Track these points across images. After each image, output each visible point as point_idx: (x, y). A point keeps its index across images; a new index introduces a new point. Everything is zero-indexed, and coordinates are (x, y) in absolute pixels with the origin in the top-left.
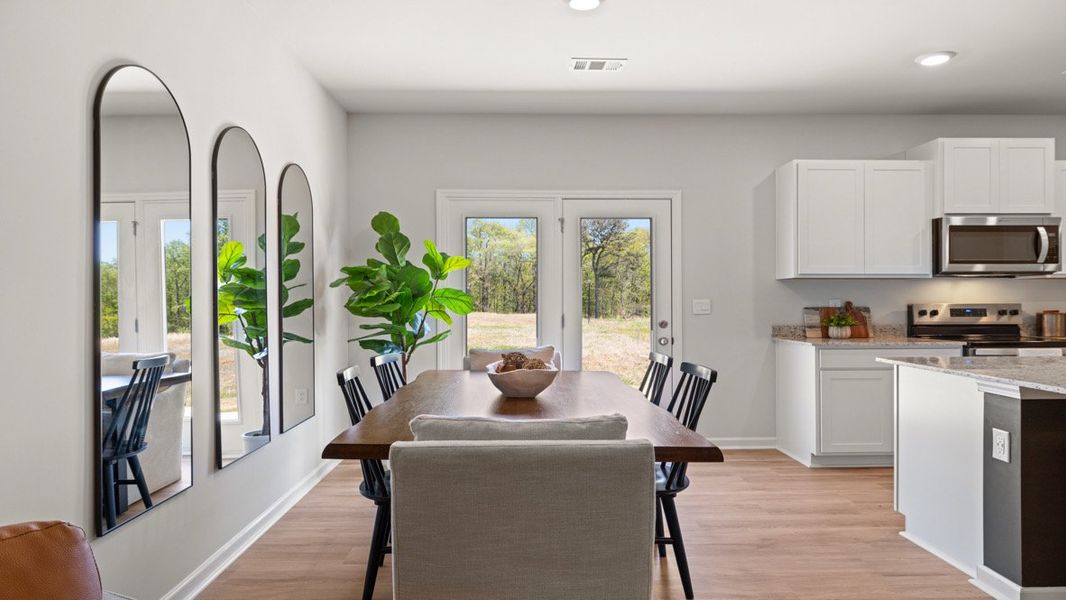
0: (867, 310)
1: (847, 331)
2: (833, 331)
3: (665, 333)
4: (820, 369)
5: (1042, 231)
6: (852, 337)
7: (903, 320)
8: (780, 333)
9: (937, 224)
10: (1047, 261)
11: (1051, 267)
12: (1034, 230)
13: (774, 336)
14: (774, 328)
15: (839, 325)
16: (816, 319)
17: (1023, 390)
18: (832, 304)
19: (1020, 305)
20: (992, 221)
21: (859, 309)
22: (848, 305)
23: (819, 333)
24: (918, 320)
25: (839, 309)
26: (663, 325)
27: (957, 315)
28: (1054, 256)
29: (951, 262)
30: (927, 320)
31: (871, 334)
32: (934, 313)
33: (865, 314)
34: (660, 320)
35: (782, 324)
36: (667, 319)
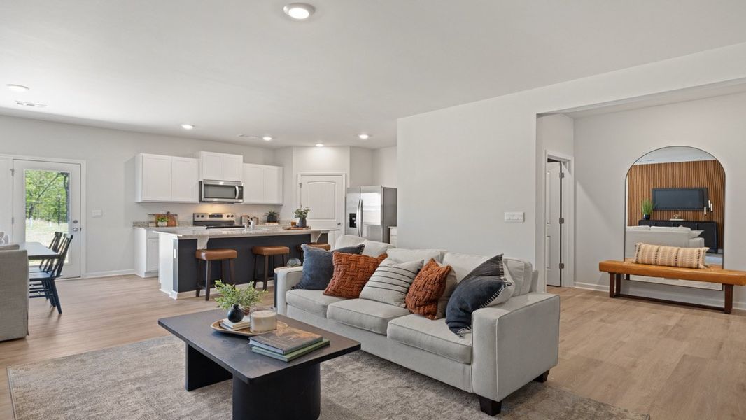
0: (176, 215)
1: (166, 223)
2: (160, 224)
3: (77, 226)
4: (148, 238)
5: (237, 188)
6: (168, 226)
7: (192, 220)
8: (136, 224)
9: (201, 182)
10: (239, 198)
11: (241, 200)
12: (234, 187)
13: (134, 226)
14: (134, 223)
15: (161, 221)
16: (154, 219)
17: (178, 237)
18: (161, 213)
20: (221, 183)
21: (173, 215)
22: (168, 213)
23: (155, 224)
24: (196, 219)
25: (164, 214)
26: (76, 222)
27: (212, 217)
28: (241, 196)
29: (205, 197)
30: (200, 219)
31: (177, 224)
32: (202, 216)
33: (176, 217)
34: (74, 219)
35: (138, 220)
36: (78, 219)
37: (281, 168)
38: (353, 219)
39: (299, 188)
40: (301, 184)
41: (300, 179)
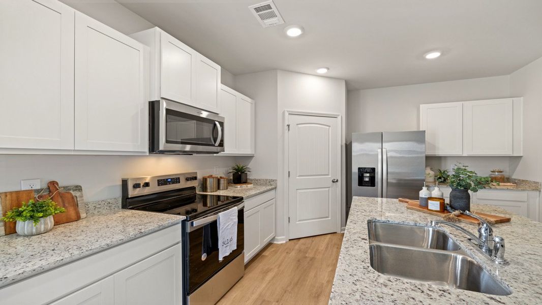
0: (78, 188)
1: (50, 221)
2: (23, 226)
5: (218, 123)
6: (57, 223)
7: (118, 193)
9: (153, 107)
10: (219, 146)
12: (213, 123)
19: (197, 173)
20: (204, 115)
22: (52, 185)
24: (132, 193)
25: (38, 191)
27: (162, 184)
28: (222, 142)
29: (167, 142)
31: (83, 215)
32: (146, 185)
38: (366, 174)
39: (286, 131)
40: (288, 126)
41: (289, 120)
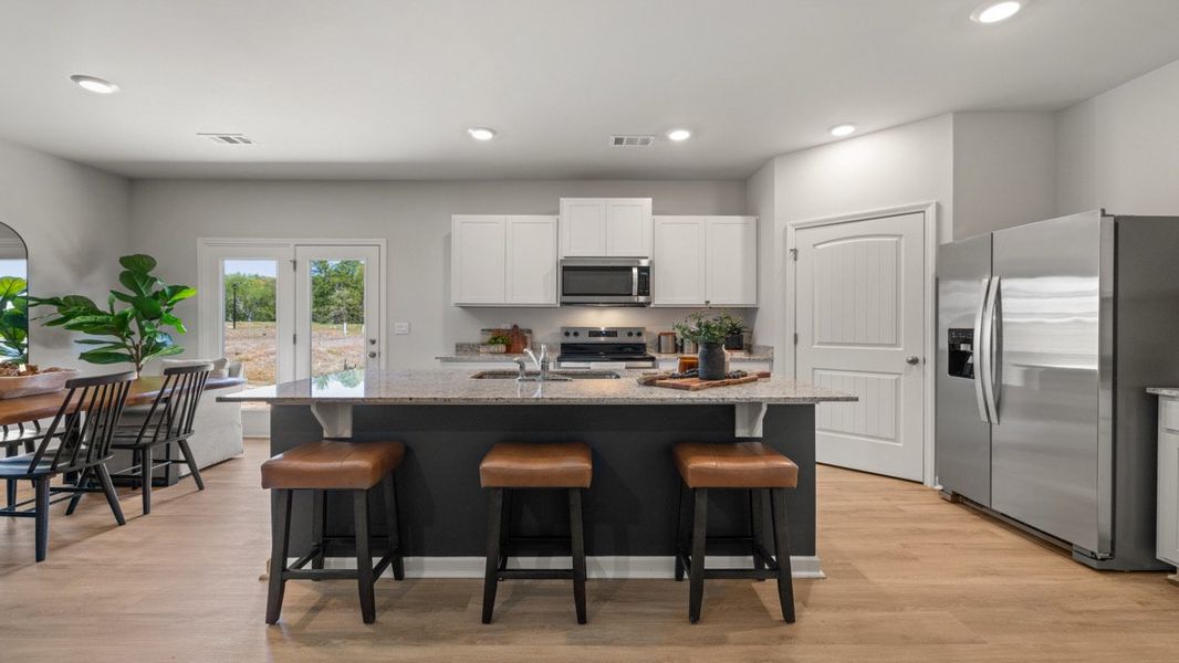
1: (503, 348)
2: (494, 347)
3: (374, 348)
5: (635, 271)
6: (507, 352)
8: (461, 348)
9: (564, 263)
10: (639, 294)
11: (646, 299)
13: (456, 352)
14: (457, 346)
15: (500, 343)
16: (487, 338)
18: (503, 327)
19: (644, 328)
21: (524, 331)
22: (515, 326)
25: (509, 330)
26: (373, 342)
27: (594, 336)
28: (645, 290)
29: (564, 294)
30: (572, 340)
32: (576, 334)
33: (527, 334)
35: (461, 342)
36: (375, 337)
37: (752, 219)
38: (963, 347)
39: (790, 262)
40: (795, 251)
41: (793, 239)
